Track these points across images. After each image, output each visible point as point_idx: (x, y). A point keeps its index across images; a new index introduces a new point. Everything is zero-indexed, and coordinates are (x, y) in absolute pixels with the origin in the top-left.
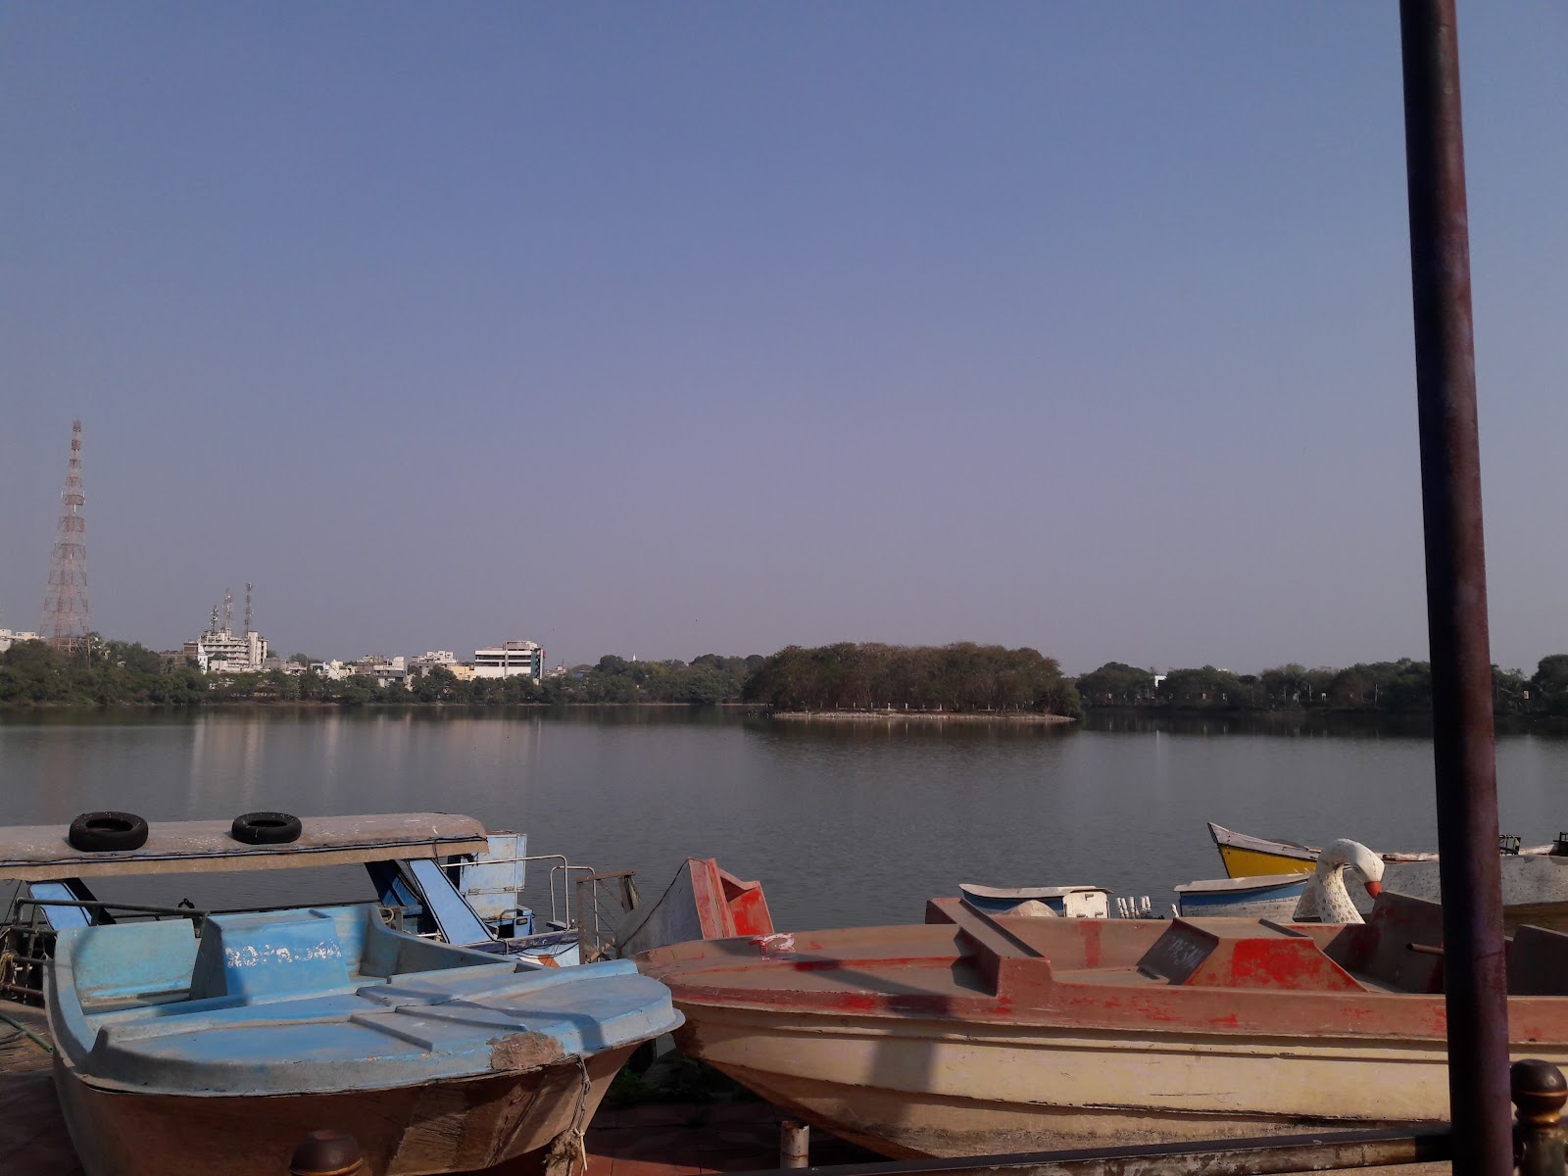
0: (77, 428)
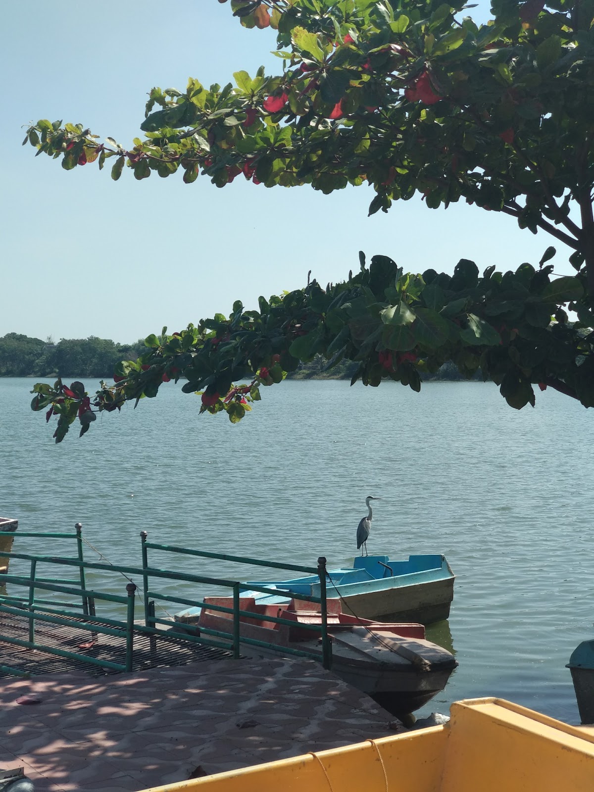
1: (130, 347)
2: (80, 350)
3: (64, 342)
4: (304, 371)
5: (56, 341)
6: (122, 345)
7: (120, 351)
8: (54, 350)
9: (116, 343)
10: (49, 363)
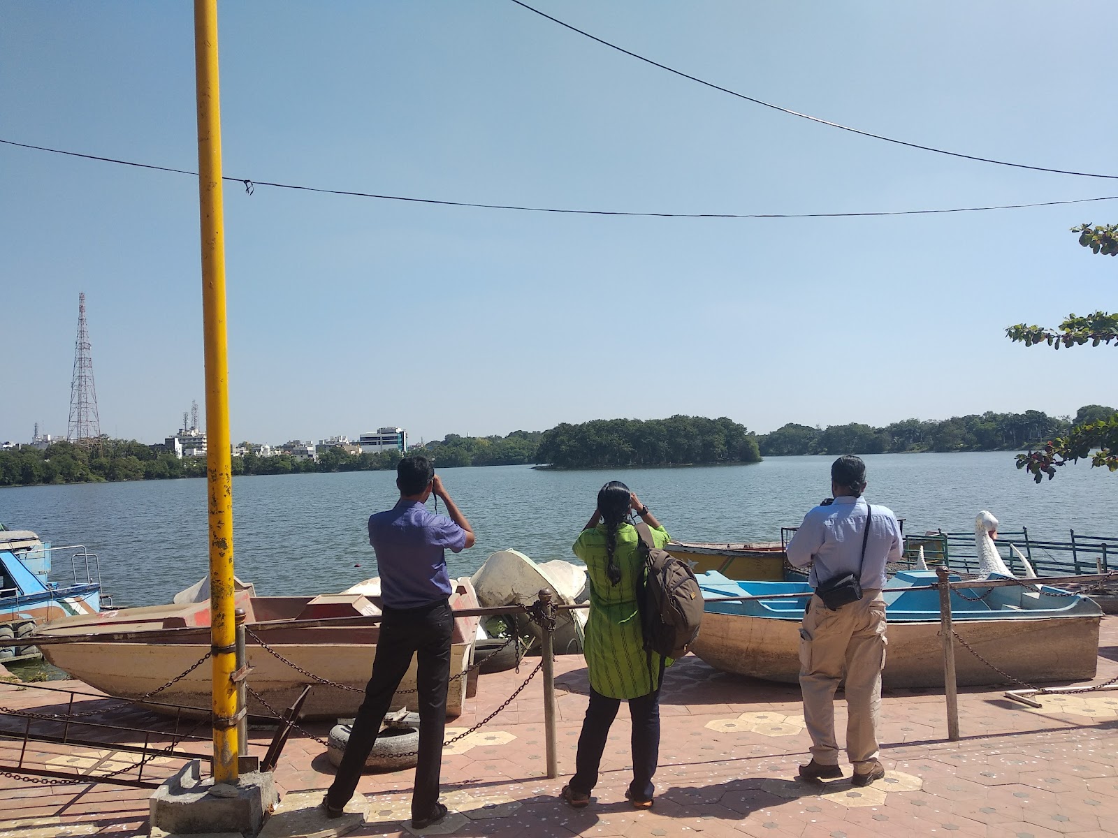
0: (82, 298)
1: (884, 429)
2: (844, 433)
3: (830, 428)
4: (1042, 443)
5: (824, 428)
6: (876, 428)
7: (875, 433)
8: (823, 434)
9: (871, 427)
10: (819, 444)
